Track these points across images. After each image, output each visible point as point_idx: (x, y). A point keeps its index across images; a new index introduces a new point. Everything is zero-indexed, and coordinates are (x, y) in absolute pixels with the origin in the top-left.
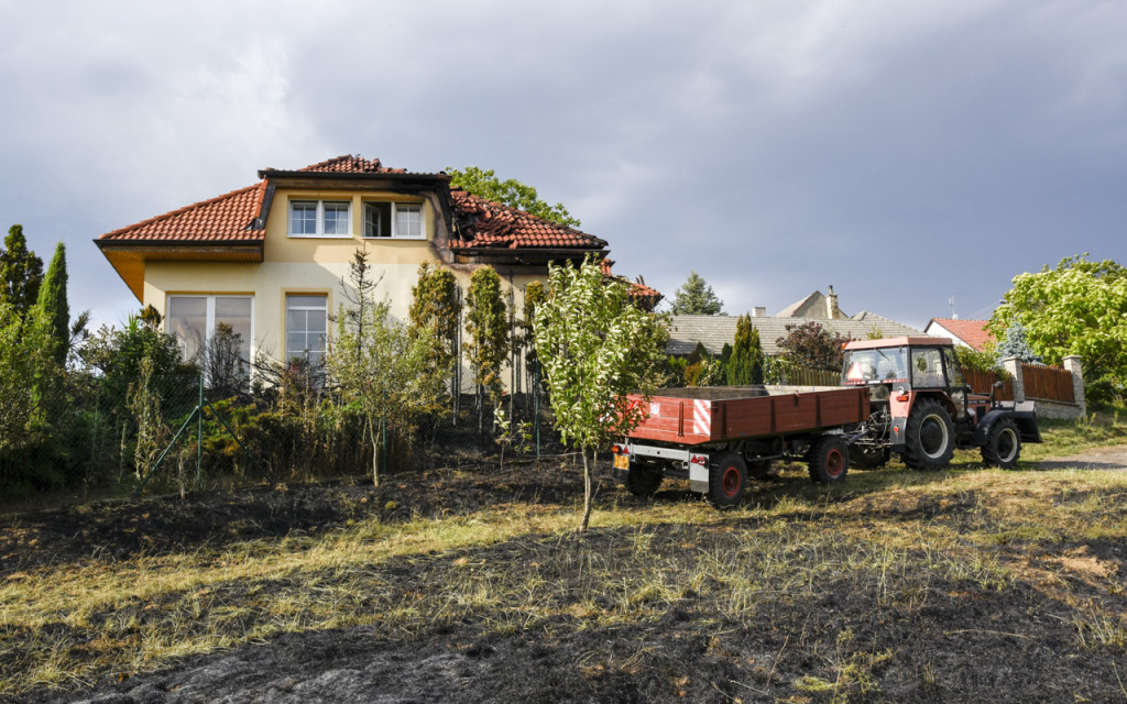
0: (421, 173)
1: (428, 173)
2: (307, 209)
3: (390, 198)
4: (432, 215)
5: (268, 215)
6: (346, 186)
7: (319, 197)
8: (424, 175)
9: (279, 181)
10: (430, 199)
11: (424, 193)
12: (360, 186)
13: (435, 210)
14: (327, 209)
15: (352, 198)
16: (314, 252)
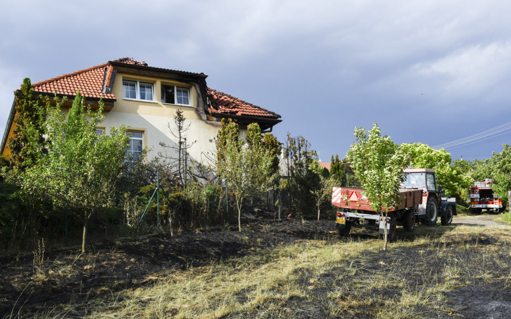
0: (192, 72)
1: (196, 73)
2: (130, 85)
3: (175, 84)
4: (196, 95)
5: (113, 86)
6: (154, 75)
7: (138, 79)
8: (194, 74)
9: (119, 68)
10: (195, 86)
11: (192, 83)
12: (161, 76)
13: (197, 92)
14: (140, 86)
15: (155, 82)
16: (137, 108)
